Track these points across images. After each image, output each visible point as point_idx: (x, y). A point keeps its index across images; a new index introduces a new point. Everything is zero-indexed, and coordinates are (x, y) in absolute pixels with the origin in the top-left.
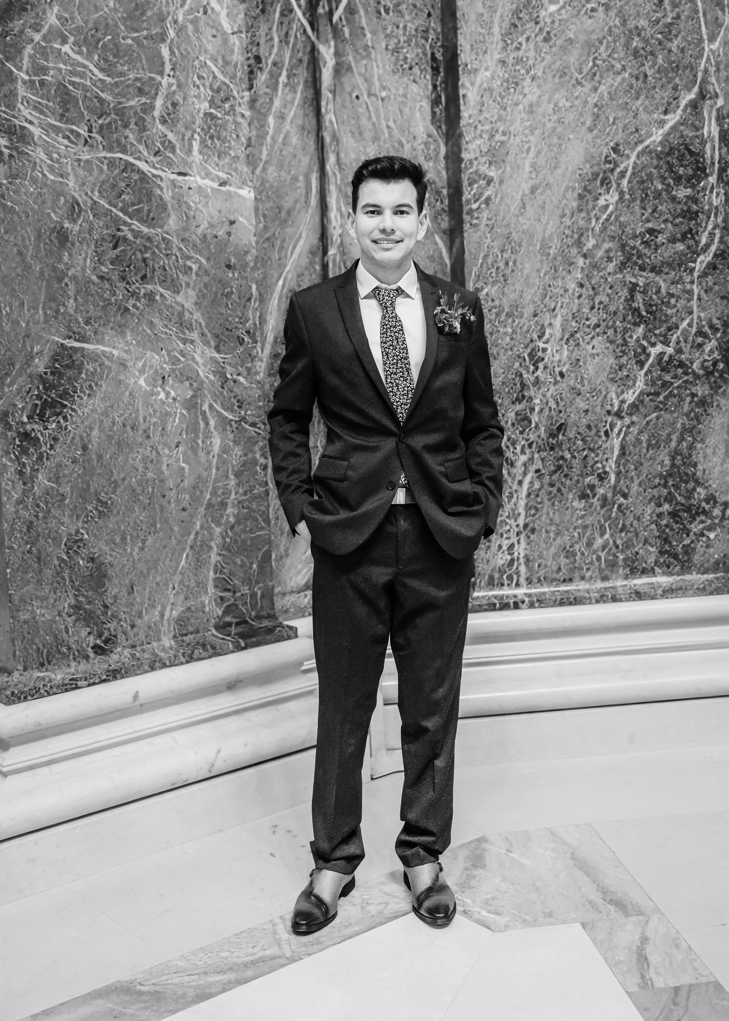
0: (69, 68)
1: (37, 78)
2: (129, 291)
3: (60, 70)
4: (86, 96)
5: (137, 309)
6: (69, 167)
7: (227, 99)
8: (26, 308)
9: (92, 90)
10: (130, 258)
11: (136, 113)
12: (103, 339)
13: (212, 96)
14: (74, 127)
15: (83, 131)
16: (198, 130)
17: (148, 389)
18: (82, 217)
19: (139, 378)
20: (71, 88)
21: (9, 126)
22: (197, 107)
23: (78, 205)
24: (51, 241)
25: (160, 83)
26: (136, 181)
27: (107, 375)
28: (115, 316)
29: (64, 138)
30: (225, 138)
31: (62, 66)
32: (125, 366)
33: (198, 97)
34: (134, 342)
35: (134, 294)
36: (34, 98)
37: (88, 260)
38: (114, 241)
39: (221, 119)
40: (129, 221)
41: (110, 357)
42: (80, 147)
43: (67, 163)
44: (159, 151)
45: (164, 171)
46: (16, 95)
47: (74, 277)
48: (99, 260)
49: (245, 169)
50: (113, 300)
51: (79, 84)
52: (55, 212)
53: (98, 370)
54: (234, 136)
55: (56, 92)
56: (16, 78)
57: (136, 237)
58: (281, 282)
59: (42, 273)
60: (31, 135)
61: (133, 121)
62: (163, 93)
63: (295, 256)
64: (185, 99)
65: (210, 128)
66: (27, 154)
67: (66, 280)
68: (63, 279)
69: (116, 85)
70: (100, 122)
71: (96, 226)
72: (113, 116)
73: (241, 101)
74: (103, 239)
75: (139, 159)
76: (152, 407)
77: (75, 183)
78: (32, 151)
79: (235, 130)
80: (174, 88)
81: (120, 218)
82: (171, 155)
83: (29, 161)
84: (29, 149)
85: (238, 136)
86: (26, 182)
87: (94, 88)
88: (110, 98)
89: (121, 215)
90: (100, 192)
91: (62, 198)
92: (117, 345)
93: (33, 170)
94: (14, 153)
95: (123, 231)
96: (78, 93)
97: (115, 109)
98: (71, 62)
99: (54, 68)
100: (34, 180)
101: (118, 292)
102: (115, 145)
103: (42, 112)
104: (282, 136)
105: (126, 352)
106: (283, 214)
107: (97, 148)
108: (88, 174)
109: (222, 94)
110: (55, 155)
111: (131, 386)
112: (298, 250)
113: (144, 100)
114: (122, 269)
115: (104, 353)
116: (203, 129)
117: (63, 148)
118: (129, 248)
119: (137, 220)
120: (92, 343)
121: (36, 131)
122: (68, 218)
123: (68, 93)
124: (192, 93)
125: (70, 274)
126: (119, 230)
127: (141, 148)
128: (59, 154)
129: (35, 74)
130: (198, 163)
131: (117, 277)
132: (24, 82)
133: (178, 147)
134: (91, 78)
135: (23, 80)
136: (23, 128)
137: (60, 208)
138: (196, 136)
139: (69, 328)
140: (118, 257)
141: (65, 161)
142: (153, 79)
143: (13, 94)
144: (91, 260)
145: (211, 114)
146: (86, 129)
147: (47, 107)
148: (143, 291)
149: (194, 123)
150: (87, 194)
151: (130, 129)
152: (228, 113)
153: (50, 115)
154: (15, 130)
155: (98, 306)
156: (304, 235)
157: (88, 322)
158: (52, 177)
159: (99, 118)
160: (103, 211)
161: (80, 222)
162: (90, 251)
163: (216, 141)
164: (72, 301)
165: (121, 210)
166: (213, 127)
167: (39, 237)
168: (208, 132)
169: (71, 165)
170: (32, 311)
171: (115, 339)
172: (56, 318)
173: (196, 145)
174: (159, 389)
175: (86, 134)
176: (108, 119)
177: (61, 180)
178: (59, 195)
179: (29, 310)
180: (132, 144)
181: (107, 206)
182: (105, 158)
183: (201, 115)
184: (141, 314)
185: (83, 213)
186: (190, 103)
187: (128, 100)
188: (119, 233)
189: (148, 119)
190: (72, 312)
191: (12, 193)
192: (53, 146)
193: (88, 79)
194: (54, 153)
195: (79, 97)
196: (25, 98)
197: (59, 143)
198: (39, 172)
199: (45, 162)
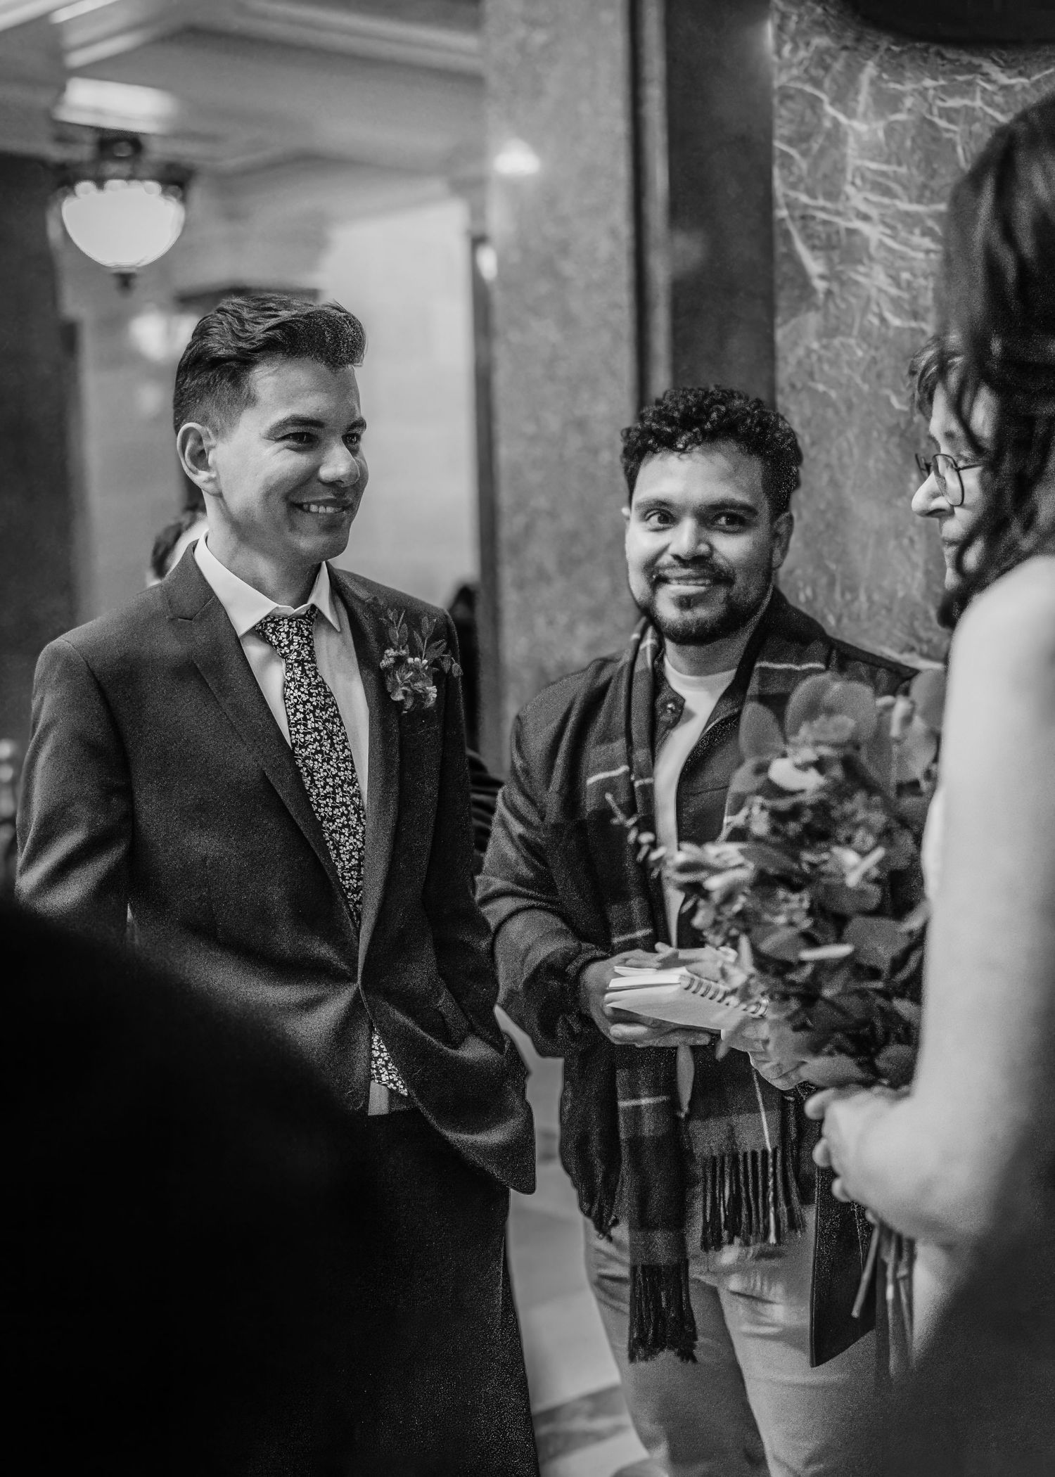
0: (940, 82)
1: (880, 125)
3: (923, 93)
4: (970, 133)
6: (930, 296)
8: (838, 589)
9: (986, 114)
20: (942, 123)
21: (829, 237)
29: (924, 234)
31: (928, 83)
36: (873, 166)
43: (926, 289)
46: (843, 170)
51: (956, 110)
52: (899, 394)
55: (913, 140)
56: (846, 134)
60: (866, 241)
66: (856, 283)
69: (1037, 88)
78: (866, 275)
83: (857, 296)
84: (858, 274)
86: (852, 341)
87: (990, 111)
93: (864, 313)
94: (835, 288)
96: (955, 131)
98: (948, 67)
99: (912, 93)
100: (865, 335)
103: (887, 192)
110: (905, 276)
117: (920, 256)
121: (873, 233)
123: (935, 136)
128: (912, 271)
129: (879, 115)
132: (859, 139)
134: (984, 90)
135: (857, 134)
136: (851, 232)
139: (910, 630)
141: (922, 284)
143: (839, 169)
147: (897, 178)
153: (901, 192)
154: (839, 240)
158: (895, 322)
164: (920, 578)
170: (848, 596)
172: (890, 611)
177: (914, 325)
179: (843, 594)
191: (826, 367)
192: (903, 257)
193: (978, 95)
194: (906, 269)
195: (958, 139)
196: (857, 169)
197: (915, 248)
198: (875, 314)
199: (885, 292)
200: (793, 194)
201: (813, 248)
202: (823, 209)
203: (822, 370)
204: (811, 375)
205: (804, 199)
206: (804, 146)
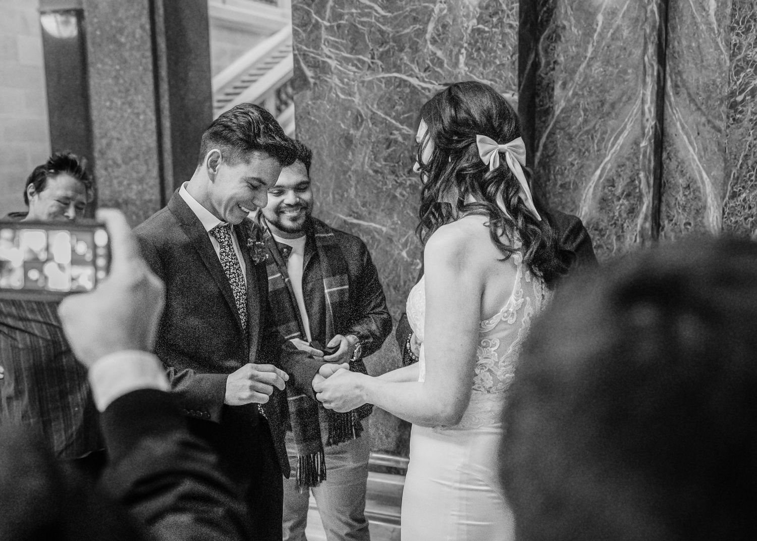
0: (359, 11)
1: (335, 24)
2: (397, 182)
3: (352, 14)
4: (370, 31)
5: (403, 196)
6: (356, 88)
7: (496, 13)
8: (321, 193)
9: (376, 25)
10: (400, 156)
11: (410, 39)
12: (375, 218)
13: (481, 14)
14: (361, 57)
15: (367, 59)
16: (466, 45)
17: (409, 260)
18: (363, 126)
19: (401, 250)
20: (360, 26)
21: (315, 63)
22: (465, 25)
23: (361, 116)
24: (340, 144)
25: (433, 10)
26: (408, 94)
27: (378, 246)
28: (385, 201)
29: (353, 65)
30: (492, 49)
31: (354, 11)
32: (391, 241)
33: (467, 16)
34: (399, 222)
35: (401, 184)
36: (333, 39)
37: (367, 158)
38: (388, 143)
39: (488, 32)
40: (401, 126)
41: (379, 232)
42: (364, 71)
43: (354, 85)
44: (429, 67)
45: (432, 83)
46: (320, 39)
47: (356, 172)
48: (375, 157)
49: (510, 74)
50: (384, 189)
51: (365, 22)
52: (344, 123)
53: (371, 242)
54: (501, 46)
55: (348, 31)
56: (321, 26)
57: (404, 139)
58: (598, 172)
59: (332, 167)
60: (329, 66)
61: (407, 45)
62: (434, 18)
63: (617, 147)
64: (454, 20)
65: (476, 42)
66: (326, 81)
67: (350, 173)
68: (347, 172)
69: (396, 18)
70: (381, 50)
71: (374, 132)
72: (392, 44)
73: (510, 13)
74: (379, 142)
75: (411, 76)
76: (412, 274)
77: (359, 100)
78: (330, 78)
79: (502, 40)
80: (445, 12)
81: (393, 124)
82: (438, 70)
83: (327, 86)
84: (327, 78)
85: (504, 46)
86: (325, 102)
87: (378, 24)
88: (390, 29)
89: (394, 122)
90: (378, 104)
91: (349, 113)
92: (385, 224)
93: (330, 92)
94: (318, 82)
95: (394, 135)
96: (364, 30)
97: (393, 38)
98: (361, 6)
99: (348, 14)
100: (330, 101)
101: (388, 182)
102: (391, 66)
103: (337, 48)
104: (611, 31)
105: (393, 229)
106: (606, 108)
107: (378, 71)
108: (369, 92)
109: (491, 10)
110: (346, 80)
111: (396, 255)
112: (621, 141)
113: (418, 26)
114: (392, 164)
115: (375, 229)
116: (470, 44)
117: (352, 73)
118: (399, 148)
119: (407, 126)
120: (367, 221)
121: (333, 63)
122: (353, 127)
123: (357, 30)
124: (461, 13)
125: (353, 168)
126: (391, 134)
127: (414, 66)
128: (348, 78)
129: (335, 20)
130: (464, 74)
131: (388, 171)
132: (327, 28)
133: (446, 61)
134: (375, 16)
135: (325, 26)
136: (324, 62)
137: (347, 119)
138: (463, 51)
139: (350, 209)
140: (389, 155)
141: (353, 83)
142: (426, 7)
143: (318, 38)
144: (369, 158)
145: (479, 29)
146: (370, 56)
147: (342, 44)
148: (408, 183)
149: (461, 39)
150: (368, 107)
151: (405, 52)
152: (496, 26)
153: (343, 49)
154: (319, 65)
155: (372, 192)
156: (628, 127)
157: (364, 205)
158: (342, 96)
159: (380, 47)
160: (381, 119)
161: (362, 129)
162: (368, 151)
163: (482, 52)
164: (353, 189)
165: (394, 118)
166: (480, 41)
167: (332, 141)
168: (475, 45)
169: (358, 86)
170: (325, 195)
171: (385, 219)
172: (341, 201)
173: (462, 59)
174: (418, 261)
175: (369, 61)
176: (388, 47)
177: (349, 98)
178: (347, 109)
180: (405, 64)
181: (383, 116)
182: (383, 78)
183: (469, 31)
184: (406, 201)
185: (364, 123)
186: (459, 22)
187: (404, 28)
188: (392, 137)
189: (420, 42)
190: (353, 197)
191: (315, 111)
192: (345, 73)
193: (373, 18)
194: (345, 78)
195: (365, 32)
196: (326, 40)
197: (349, 70)
198: (334, 93)
199: (338, 86)
200: (300, 46)
201: (308, 66)
202: (312, 52)
203: (313, 112)
204: (309, 113)
205: (304, 48)
206: (304, 28)
